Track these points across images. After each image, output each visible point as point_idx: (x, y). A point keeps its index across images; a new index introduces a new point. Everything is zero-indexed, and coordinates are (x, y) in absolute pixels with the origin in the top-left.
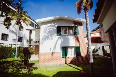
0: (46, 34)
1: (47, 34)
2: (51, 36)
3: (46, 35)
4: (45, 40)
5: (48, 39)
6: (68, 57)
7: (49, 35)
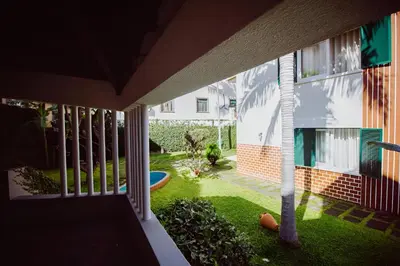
0: (247, 89)
1: (251, 87)
2: (260, 94)
3: (247, 92)
4: (246, 109)
5: (252, 106)
6: (318, 170)
7: (254, 92)
